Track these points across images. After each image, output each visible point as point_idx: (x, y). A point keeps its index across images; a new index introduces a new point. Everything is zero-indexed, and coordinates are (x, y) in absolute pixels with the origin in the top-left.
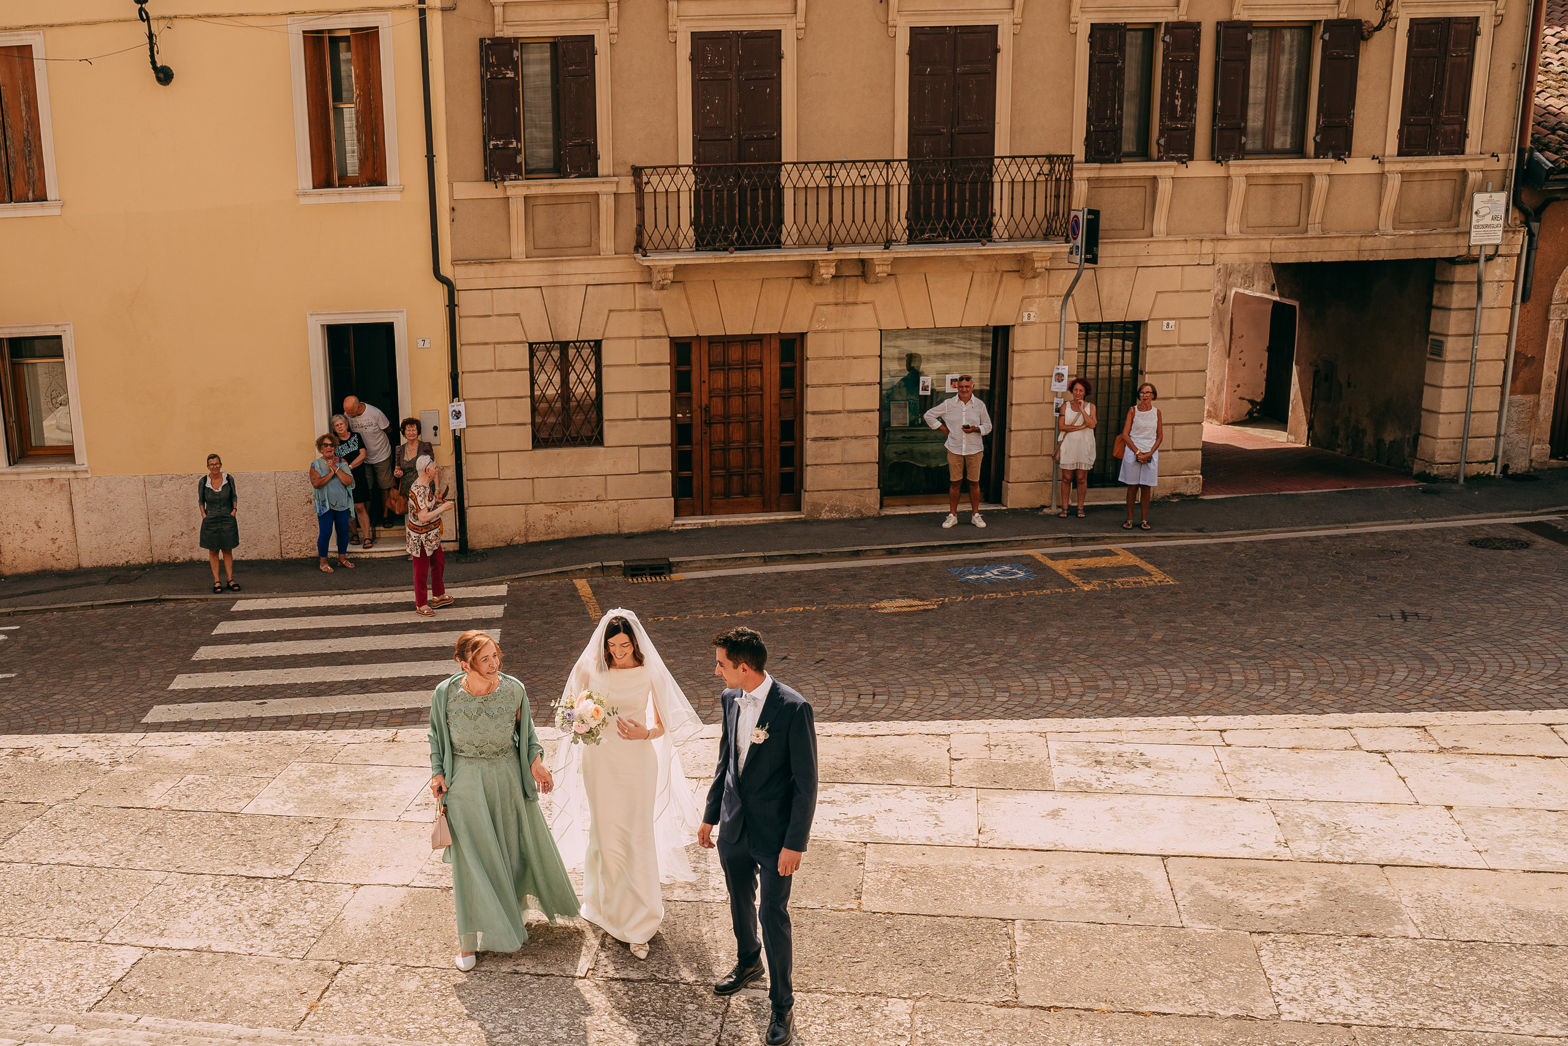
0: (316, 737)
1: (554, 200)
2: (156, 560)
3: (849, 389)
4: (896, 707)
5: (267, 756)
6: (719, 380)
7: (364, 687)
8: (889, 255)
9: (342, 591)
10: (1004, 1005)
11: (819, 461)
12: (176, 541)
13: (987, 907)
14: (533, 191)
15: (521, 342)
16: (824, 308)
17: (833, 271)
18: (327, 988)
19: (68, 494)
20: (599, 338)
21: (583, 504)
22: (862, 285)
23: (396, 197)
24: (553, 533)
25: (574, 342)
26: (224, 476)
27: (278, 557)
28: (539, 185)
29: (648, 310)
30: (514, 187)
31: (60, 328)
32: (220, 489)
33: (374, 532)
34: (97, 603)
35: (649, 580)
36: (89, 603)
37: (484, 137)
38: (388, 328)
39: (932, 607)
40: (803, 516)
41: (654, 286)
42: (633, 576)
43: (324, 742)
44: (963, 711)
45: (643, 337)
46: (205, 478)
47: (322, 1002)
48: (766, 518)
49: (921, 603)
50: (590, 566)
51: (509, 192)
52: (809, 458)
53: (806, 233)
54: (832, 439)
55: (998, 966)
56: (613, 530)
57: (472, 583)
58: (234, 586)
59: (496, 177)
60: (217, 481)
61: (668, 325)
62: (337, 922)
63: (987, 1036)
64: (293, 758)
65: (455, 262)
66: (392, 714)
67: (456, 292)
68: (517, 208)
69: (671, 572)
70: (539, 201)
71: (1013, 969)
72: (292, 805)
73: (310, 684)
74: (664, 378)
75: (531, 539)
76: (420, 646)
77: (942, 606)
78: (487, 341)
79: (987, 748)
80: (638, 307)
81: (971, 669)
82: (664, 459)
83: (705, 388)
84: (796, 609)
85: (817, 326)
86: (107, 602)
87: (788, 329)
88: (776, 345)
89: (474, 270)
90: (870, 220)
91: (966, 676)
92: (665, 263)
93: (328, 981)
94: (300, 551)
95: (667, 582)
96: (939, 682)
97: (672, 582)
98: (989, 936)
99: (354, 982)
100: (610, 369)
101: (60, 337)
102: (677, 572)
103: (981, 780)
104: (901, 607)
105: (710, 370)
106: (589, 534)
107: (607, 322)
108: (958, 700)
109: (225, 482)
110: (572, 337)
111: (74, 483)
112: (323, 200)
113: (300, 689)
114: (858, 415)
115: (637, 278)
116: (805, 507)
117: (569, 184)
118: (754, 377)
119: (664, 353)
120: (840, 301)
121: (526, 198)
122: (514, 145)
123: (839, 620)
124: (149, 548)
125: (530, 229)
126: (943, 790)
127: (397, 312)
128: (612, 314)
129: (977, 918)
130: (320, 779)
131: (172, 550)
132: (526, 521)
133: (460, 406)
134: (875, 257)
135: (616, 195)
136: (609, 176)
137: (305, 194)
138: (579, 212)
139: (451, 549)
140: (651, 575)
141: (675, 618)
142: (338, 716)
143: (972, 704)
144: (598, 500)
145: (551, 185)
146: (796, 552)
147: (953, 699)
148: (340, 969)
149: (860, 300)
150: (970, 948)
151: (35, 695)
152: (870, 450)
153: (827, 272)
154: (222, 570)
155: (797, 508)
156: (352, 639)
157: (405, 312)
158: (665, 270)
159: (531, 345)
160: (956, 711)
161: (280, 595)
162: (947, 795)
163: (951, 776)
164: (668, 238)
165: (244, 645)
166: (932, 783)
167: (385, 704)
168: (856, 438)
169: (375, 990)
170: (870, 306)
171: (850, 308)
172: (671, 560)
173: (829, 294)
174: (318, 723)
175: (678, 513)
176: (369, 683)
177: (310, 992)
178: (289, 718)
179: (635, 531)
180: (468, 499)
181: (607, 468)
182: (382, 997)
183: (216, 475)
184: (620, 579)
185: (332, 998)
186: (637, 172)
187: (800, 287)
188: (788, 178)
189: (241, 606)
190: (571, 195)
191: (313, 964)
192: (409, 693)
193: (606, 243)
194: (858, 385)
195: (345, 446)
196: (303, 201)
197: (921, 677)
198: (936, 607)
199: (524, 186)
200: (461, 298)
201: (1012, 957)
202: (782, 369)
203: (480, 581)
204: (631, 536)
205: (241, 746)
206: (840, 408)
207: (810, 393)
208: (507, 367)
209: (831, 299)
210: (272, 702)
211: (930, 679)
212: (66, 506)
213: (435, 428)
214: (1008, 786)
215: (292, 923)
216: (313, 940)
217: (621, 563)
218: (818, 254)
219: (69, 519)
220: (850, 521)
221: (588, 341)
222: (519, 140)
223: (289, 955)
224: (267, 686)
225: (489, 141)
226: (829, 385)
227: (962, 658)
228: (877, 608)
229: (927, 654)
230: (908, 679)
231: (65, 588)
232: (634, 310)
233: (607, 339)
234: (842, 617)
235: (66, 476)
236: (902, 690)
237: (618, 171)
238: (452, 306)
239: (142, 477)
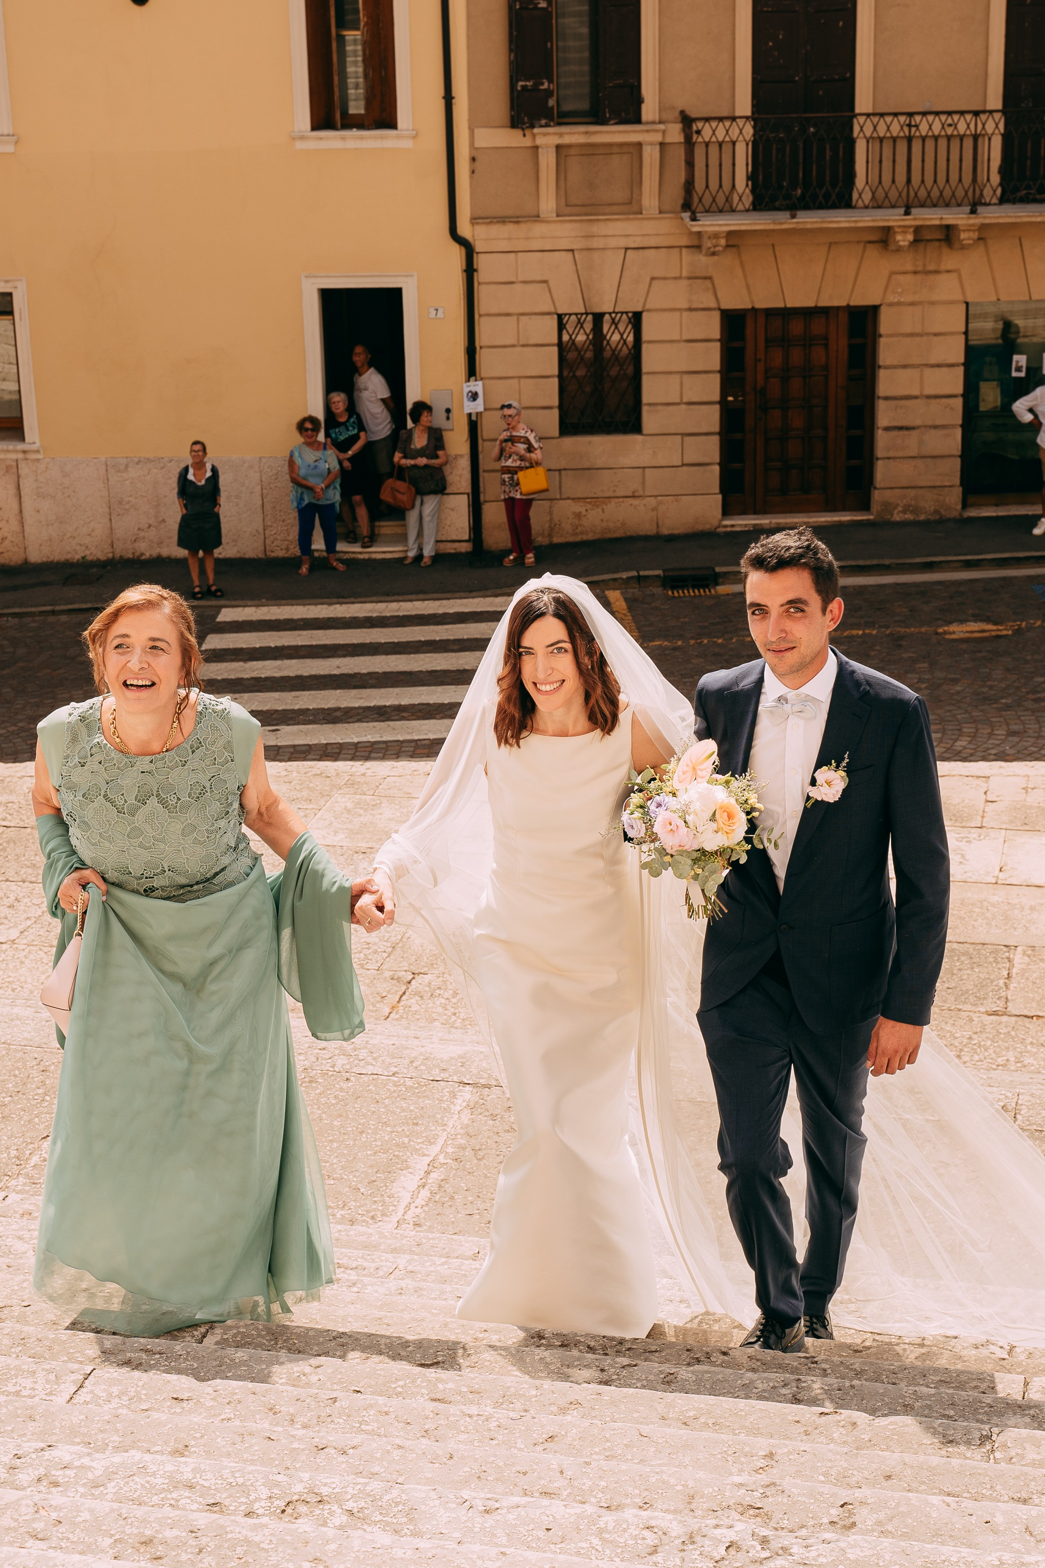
0: (354, 769)
1: (590, 150)
2: (117, 556)
3: (928, 372)
4: (948, 746)
5: (308, 788)
6: (777, 358)
7: (382, 714)
8: (975, 221)
9: (341, 600)
10: (995, 1013)
11: (892, 454)
12: (142, 534)
13: (995, 935)
14: (567, 140)
15: (548, 314)
16: (901, 278)
17: (910, 237)
18: (404, 993)
19: (15, 477)
20: (639, 309)
21: (617, 500)
22: (945, 250)
23: (408, 144)
24: (582, 533)
25: (610, 314)
26: (209, 467)
27: (261, 556)
28: (574, 133)
29: (697, 278)
30: (545, 135)
31: (11, 284)
32: (203, 482)
33: (372, 528)
34: (58, 608)
35: (692, 594)
36: (49, 608)
37: (511, 77)
38: (395, 295)
39: (1005, 633)
40: (871, 517)
41: (704, 252)
42: (673, 588)
43: (364, 775)
44: (1019, 752)
45: (690, 310)
46: (186, 469)
47: (402, 1003)
48: (829, 519)
49: (995, 628)
50: (624, 575)
51: (539, 141)
52: (880, 450)
53: (880, 193)
54: (908, 428)
55: (994, 984)
56: (649, 529)
57: (489, 592)
58: (217, 591)
59: (524, 123)
60: (199, 472)
61: (719, 295)
62: (404, 940)
63: (974, 1036)
64: (335, 790)
65: (475, 220)
66: (417, 744)
67: (475, 255)
68: (548, 160)
69: (717, 584)
70: (573, 151)
71: (1007, 986)
72: (342, 836)
73: (323, 709)
74: (713, 357)
75: (556, 540)
76: (438, 668)
77: (1018, 632)
78: (510, 311)
79: (1024, 791)
80: (685, 274)
81: (1036, 706)
82: (711, 449)
83: (761, 366)
84: (855, 632)
85: (892, 298)
86: (70, 607)
87: (859, 300)
88: (844, 318)
89: (497, 230)
90: (954, 177)
91: (1029, 713)
92: (717, 229)
93: (404, 988)
94: (287, 549)
95: (712, 597)
96: (998, 719)
97: (718, 597)
98: (991, 960)
99: (427, 989)
100: (651, 346)
101: (10, 294)
102: (723, 584)
103: (1011, 822)
104: (972, 632)
105: (767, 347)
106: (623, 535)
107: (648, 291)
108: (1015, 739)
109: (209, 474)
110: (607, 307)
111: (22, 465)
112: (323, 145)
113: (313, 715)
114: (938, 401)
115: (684, 241)
116: (875, 507)
117: (608, 132)
118: (818, 355)
119: (713, 327)
120: (920, 268)
121: (558, 147)
122: (546, 86)
123: (900, 646)
124: (110, 541)
125: (562, 182)
126: (973, 830)
127: (407, 276)
128: (655, 283)
129: (984, 944)
130: (365, 810)
131: (137, 545)
132: (551, 520)
133: (477, 386)
134: (959, 222)
135: (662, 144)
136: (653, 123)
137: (302, 138)
138: (619, 165)
139: (463, 550)
140: (694, 587)
141: (720, 641)
142: (360, 745)
143: (1030, 744)
144: (633, 497)
145: (587, 133)
146: (861, 563)
147: (1010, 738)
148: (413, 978)
149: (943, 267)
150: (973, 968)
151: (20, 717)
152: (954, 441)
153: (904, 239)
154: (202, 572)
155: (865, 506)
156: (362, 658)
157: (416, 277)
158: (716, 236)
159: (560, 317)
160: (1012, 752)
161: (270, 602)
162: (976, 836)
163: (983, 817)
164: (721, 200)
165: (241, 664)
166: (963, 824)
167: (409, 733)
168: (936, 427)
169: (446, 995)
170: (955, 275)
171: (932, 277)
172: (718, 569)
173: (907, 262)
174: (339, 753)
175: (727, 510)
176: (388, 709)
177: (389, 996)
178: (307, 748)
179: (676, 532)
180: (484, 493)
181: (645, 459)
182: (454, 1000)
183: (199, 465)
184: (658, 591)
185: (411, 1001)
186: (687, 121)
187: (872, 252)
188: (862, 129)
189: (227, 615)
190: (610, 145)
191: (388, 974)
192: (432, 721)
193: (650, 199)
194: (939, 366)
195: (342, 429)
196: (300, 145)
197: (980, 713)
198: (1010, 632)
199: (555, 134)
200: (482, 262)
201: (1009, 976)
202: (851, 347)
203: (498, 591)
204: (671, 539)
205: (279, 777)
206: (916, 392)
207: (882, 374)
208: (532, 342)
209: (909, 267)
210: (285, 729)
211: (990, 715)
212: (12, 491)
213: (448, 411)
214: (1037, 828)
215: (363, 940)
216: (385, 955)
217: (659, 572)
218: (893, 218)
219: (16, 507)
220: (926, 524)
221: (627, 313)
222: (551, 81)
223: (365, 966)
224: (276, 711)
225: (517, 81)
226: (905, 367)
227: (1028, 693)
228: (945, 633)
229: (991, 687)
230: (966, 716)
231: (15, 588)
232: (680, 278)
233: (649, 310)
234: (904, 643)
235: (13, 456)
236: (958, 727)
237: (665, 116)
238: (470, 271)
239: (103, 459)
